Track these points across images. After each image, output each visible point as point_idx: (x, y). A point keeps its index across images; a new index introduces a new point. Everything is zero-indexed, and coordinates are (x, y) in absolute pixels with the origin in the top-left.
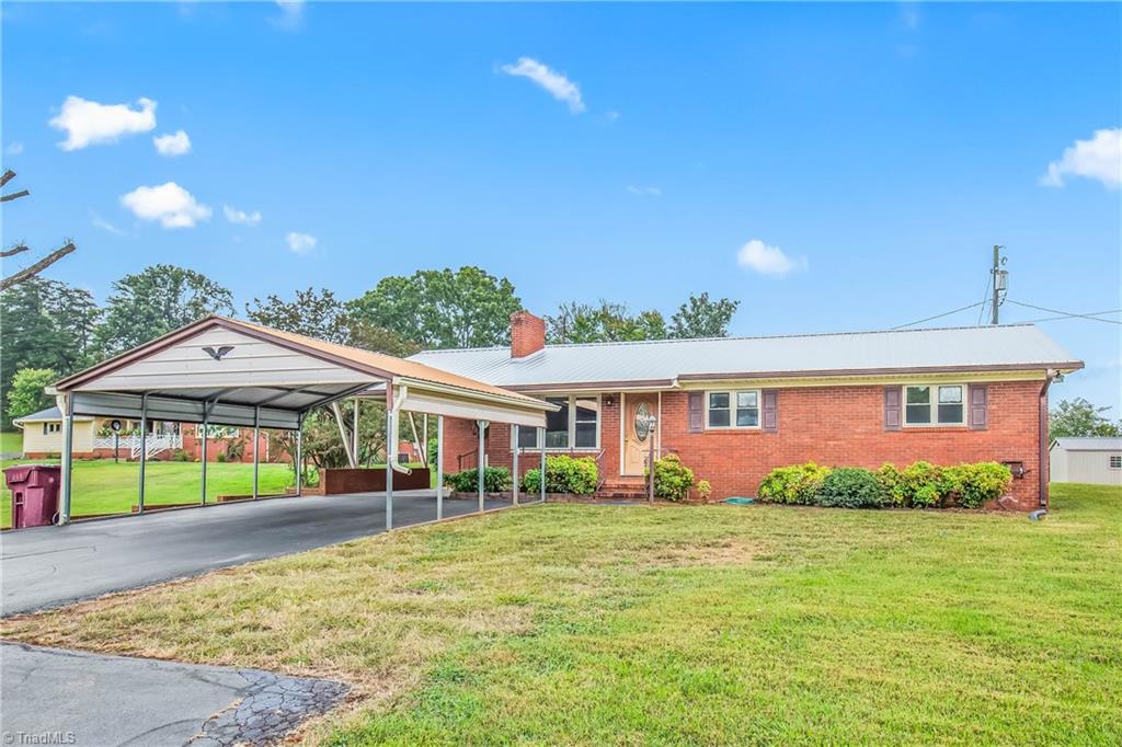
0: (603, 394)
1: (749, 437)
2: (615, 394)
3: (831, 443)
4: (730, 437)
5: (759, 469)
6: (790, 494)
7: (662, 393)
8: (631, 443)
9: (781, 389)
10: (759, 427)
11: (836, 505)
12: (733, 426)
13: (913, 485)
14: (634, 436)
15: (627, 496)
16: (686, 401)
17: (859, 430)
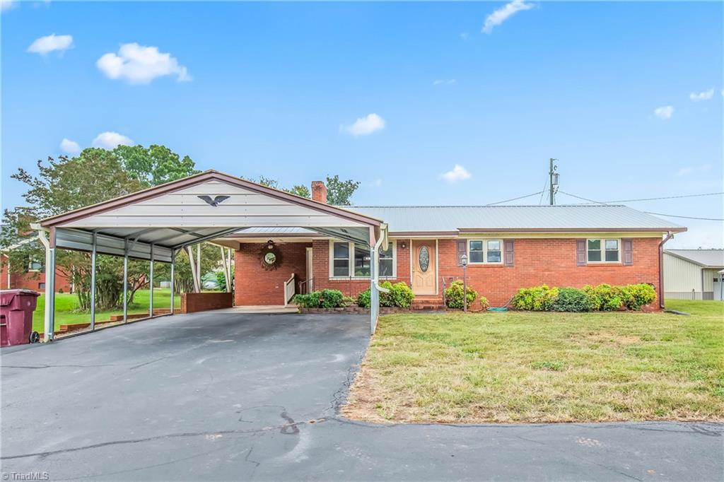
0: (398, 240)
1: (496, 269)
2: (406, 240)
3: (547, 273)
4: (484, 269)
5: (503, 289)
6: (537, 304)
7: (439, 240)
8: (417, 273)
9: (516, 239)
10: (502, 263)
11: (567, 311)
12: (485, 262)
13: (607, 297)
14: (419, 269)
15: (433, 308)
16: (455, 246)
17: (563, 265)
